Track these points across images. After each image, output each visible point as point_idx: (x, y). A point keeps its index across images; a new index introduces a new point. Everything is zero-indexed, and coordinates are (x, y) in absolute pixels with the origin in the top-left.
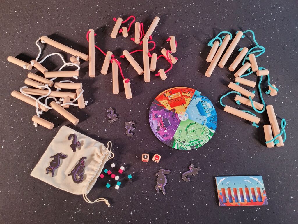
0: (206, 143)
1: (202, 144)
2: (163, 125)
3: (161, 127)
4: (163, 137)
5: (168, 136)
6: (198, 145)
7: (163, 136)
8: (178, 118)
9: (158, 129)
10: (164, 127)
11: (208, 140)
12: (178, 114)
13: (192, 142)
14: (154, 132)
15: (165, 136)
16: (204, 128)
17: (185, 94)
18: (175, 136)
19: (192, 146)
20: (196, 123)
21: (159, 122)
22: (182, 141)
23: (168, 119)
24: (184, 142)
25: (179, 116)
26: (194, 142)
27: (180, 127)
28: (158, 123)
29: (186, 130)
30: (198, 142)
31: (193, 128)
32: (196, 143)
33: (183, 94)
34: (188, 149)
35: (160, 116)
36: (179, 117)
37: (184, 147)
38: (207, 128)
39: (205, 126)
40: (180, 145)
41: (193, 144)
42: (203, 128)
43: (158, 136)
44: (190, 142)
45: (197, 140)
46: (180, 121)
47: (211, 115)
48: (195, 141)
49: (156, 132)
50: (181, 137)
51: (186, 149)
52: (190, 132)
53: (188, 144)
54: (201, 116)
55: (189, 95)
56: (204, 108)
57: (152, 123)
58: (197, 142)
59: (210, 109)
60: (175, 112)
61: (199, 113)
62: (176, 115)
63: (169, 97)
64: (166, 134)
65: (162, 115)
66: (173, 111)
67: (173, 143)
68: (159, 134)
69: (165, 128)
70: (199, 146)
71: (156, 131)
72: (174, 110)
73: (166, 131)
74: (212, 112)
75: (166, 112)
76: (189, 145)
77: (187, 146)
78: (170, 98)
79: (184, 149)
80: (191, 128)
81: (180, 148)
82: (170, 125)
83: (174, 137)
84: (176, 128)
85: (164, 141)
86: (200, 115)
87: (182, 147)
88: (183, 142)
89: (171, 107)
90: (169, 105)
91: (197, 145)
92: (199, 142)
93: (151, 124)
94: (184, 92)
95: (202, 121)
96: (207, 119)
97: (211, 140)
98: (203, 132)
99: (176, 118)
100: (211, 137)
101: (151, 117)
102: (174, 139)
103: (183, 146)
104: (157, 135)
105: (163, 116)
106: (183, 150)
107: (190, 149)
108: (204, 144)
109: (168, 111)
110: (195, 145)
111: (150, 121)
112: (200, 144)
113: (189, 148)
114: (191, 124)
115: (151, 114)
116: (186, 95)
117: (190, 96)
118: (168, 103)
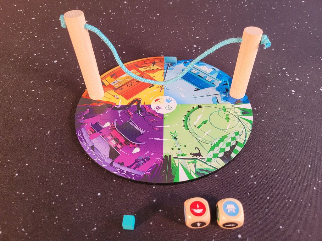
0: (249, 133)
1: (242, 139)
2: (123, 141)
3: (119, 146)
4: (134, 166)
5: (148, 159)
6: (234, 146)
7: (136, 165)
8: (154, 113)
9: (113, 154)
10: (127, 143)
11: (249, 126)
12: (149, 106)
13: (217, 144)
14: (103, 165)
15: (140, 162)
16: (224, 107)
17: (147, 68)
18: (166, 151)
19: (222, 154)
20: (200, 107)
21: (110, 137)
22: (191, 154)
23: (131, 123)
24: (199, 154)
25: (153, 107)
26: (221, 144)
27: (168, 128)
28: (109, 140)
29: (186, 126)
30: (230, 141)
31: (199, 117)
32: (228, 144)
33: (142, 70)
34: (219, 167)
35: (108, 124)
36: (156, 110)
37: (205, 167)
38: (228, 105)
39: (222, 103)
40: (191, 168)
41: (221, 150)
42: (222, 107)
43: (122, 171)
44: (212, 148)
45: (226, 136)
46: (162, 115)
47: (220, 82)
48: (222, 140)
49: (111, 164)
50: (182, 148)
51: (213, 170)
52: (199, 127)
53: (210, 155)
54: (201, 91)
55: (155, 67)
56: (198, 75)
57: (93, 148)
58: (228, 140)
59: (212, 73)
60: (142, 103)
61: (194, 87)
62: (147, 108)
63: (113, 84)
64: (140, 157)
65: (112, 121)
66: (135, 104)
67: (170, 170)
68: (122, 164)
69: (131, 145)
70: (239, 149)
71: (109, 161)
72: (138, 101)
73: (137, 150)
74: (219, 77)
75: (119, 111)
76: (215, 156)
77: (209, 160)
78: (117, 84)
79: (207, 171)
80: (196, 119)
81: (197, 173)
82: (142, 131)
83: (164, 155)
84: (160, 133)
85: (142, 174)
86: (198, 90)
87: (201, 170)
88: (195, 155)
89: (127, 98)
90: (121, 97)
91: (233, 148)
92: (233, 139)
93: (87, 150)
94: (143, 66)
95: (211, 97)
96: (218, 90)
97: (255, 124)
98: (227, 115)
99: (149, 113)
100: (251, 118)
101: (84, 134)
102: (168, 160)
103: (200, 165)
104: (117, 168)
105: (116, 120)
106: (207, 173)
107: (222, 164)
108: (248, 137)
109: (123, 107)
110: (228, 149)
111: (83, 144)
112: (237, 142)
113: (219, 164)
114: (190, 113)
115: (80, 128)
116: (149, 68)
117: (160, 68)
118: (116, 94)
